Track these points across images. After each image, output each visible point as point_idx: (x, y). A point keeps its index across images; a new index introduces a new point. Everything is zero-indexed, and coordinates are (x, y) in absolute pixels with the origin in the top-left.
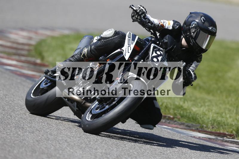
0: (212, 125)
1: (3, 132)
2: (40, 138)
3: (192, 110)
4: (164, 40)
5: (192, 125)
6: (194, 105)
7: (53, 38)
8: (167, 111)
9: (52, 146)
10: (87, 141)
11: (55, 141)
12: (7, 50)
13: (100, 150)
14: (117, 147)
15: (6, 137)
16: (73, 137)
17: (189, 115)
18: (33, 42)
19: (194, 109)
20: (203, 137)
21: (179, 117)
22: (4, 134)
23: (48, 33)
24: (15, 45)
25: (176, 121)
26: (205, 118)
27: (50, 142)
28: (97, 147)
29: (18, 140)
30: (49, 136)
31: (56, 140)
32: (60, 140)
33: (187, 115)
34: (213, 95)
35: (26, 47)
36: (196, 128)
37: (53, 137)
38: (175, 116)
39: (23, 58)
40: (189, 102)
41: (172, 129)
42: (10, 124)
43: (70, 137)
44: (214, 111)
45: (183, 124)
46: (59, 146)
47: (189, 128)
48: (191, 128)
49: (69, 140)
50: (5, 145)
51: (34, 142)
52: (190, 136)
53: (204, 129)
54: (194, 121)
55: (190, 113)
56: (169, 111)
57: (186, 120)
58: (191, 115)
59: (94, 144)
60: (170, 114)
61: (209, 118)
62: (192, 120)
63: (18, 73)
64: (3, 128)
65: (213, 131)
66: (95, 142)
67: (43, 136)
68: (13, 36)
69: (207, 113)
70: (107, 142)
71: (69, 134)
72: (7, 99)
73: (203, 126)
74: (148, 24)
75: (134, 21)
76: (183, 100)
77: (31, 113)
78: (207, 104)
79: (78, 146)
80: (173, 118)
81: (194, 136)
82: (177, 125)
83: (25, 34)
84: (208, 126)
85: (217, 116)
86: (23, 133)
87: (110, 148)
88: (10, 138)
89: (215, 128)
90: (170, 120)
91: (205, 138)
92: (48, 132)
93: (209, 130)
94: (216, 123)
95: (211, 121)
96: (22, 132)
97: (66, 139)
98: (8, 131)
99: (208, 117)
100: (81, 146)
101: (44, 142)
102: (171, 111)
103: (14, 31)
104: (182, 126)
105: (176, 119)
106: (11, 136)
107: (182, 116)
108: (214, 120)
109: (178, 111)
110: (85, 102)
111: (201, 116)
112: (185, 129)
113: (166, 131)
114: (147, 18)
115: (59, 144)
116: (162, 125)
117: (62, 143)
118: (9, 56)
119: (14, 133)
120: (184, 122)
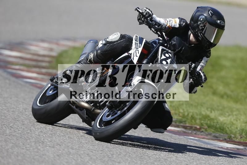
0: (241, 135)
1: (22, 147)
2: (61, 153)
3: (220, 120)
4: (172, 42)
5: (220, 135)
6: (221, 115)
7: (74, 48)
8: (193, 121)
9: (73, 160)
10: (110, 154)
11: (77, 156)
12: (27, 62)
13: (124, 163)
14: (141, 160)
15: (25, 152)
16: (95, 150)
17: (216, 125)
18: (54, 54)
19: (222, 119)
20: (231, 148)
21: (206, 127)
22: (23, 149)
23: (70, 44)
24: (35, 57)
25: (202, 132)
26: (233, 128)
27: (71, 156)
28: (120, 160)
29: (37, 155)
30: (70, 150)
31: (78, 154)
32: (82, 154)
33: (214, 125)
34: (241, 104)
35: (47, 59)
36: (224, 138)
37: (74, 151)
38: (202, 127)
39: (44, 71)
40: (216, 111)
41: (199, 140)
42: (29, 139)
43: (92, 151)
44: (242, 120)
45: (210, 134)
46: (81, 160)
47: (216, 138)
48: (219, 138)
49: (91, 154)
50: (24, 161)
51: (54, 157)
52: (217, 147)
53: (232, 139)
54: (222, 131)
55: (217, 123)
56: (195, 121)
57: (213, 130)
58: (219, 125)
59: (117, 158)
60: (196, 124)
61: (237, 128)
62: (219, 130)
63: (39, 85)
64: (22, 143)
65: (242, 141)
66: (119, 155)
67: (64, 150)
68: (33, 48)
69: (235, 122)
70: (130, 155)
71: (91, 147)
72: (27, 113)
73: (231, 136)
74: (155, 27)
75: (140, 24)
76: (209, 109)
77: (38, 122)
78: (234, 113)
79: (100, 160)
80: (200, 128)
81: (222, 147)
82: (204, 136)
83: (45, 45)
84: (236, 136)
85: (246, 125)
86: (43, 148)
87: (133, 161)
88: (29, 153)
89: (244, 138)
90: (196, 131)
91: (233, 148)
92: (70, 145)
93: (238, 140)
94: (245, 132)
95: (239, 130)
96: (42, 146)
97: (88, 153)
98: (28, 146)
99: (236, 126)
100: (104, 159)
101: (65, 156)
102: (198, 121)
103: (35, 43)
104: (209, 137)
105: (203, 130)
106: (31, 151)
107: (209, 127)
108: (243, 130)
109: (205, 121)
110: (94, 109)
111: (229, 126)
112: (212, 139)
113: (192, 142)
114: (153, 20)
115: (81, 158)
116: (189, 136)
117: (84, 157)
118: (29, 68)
119: (34, 148)
120: (211, 132)
